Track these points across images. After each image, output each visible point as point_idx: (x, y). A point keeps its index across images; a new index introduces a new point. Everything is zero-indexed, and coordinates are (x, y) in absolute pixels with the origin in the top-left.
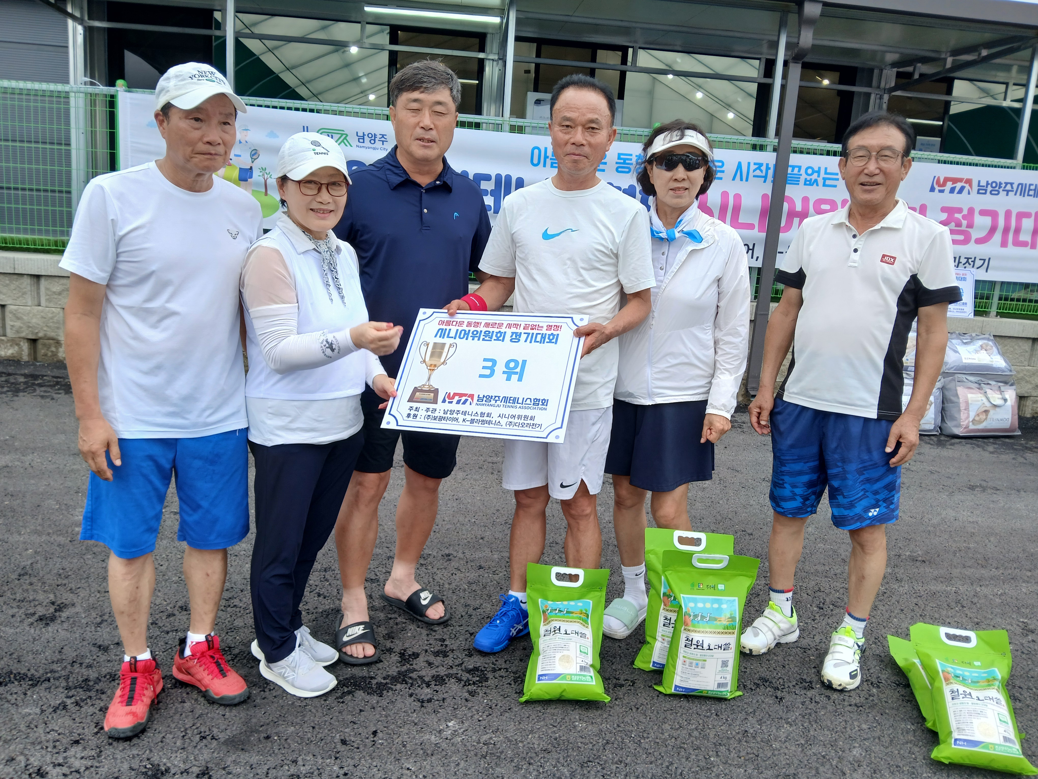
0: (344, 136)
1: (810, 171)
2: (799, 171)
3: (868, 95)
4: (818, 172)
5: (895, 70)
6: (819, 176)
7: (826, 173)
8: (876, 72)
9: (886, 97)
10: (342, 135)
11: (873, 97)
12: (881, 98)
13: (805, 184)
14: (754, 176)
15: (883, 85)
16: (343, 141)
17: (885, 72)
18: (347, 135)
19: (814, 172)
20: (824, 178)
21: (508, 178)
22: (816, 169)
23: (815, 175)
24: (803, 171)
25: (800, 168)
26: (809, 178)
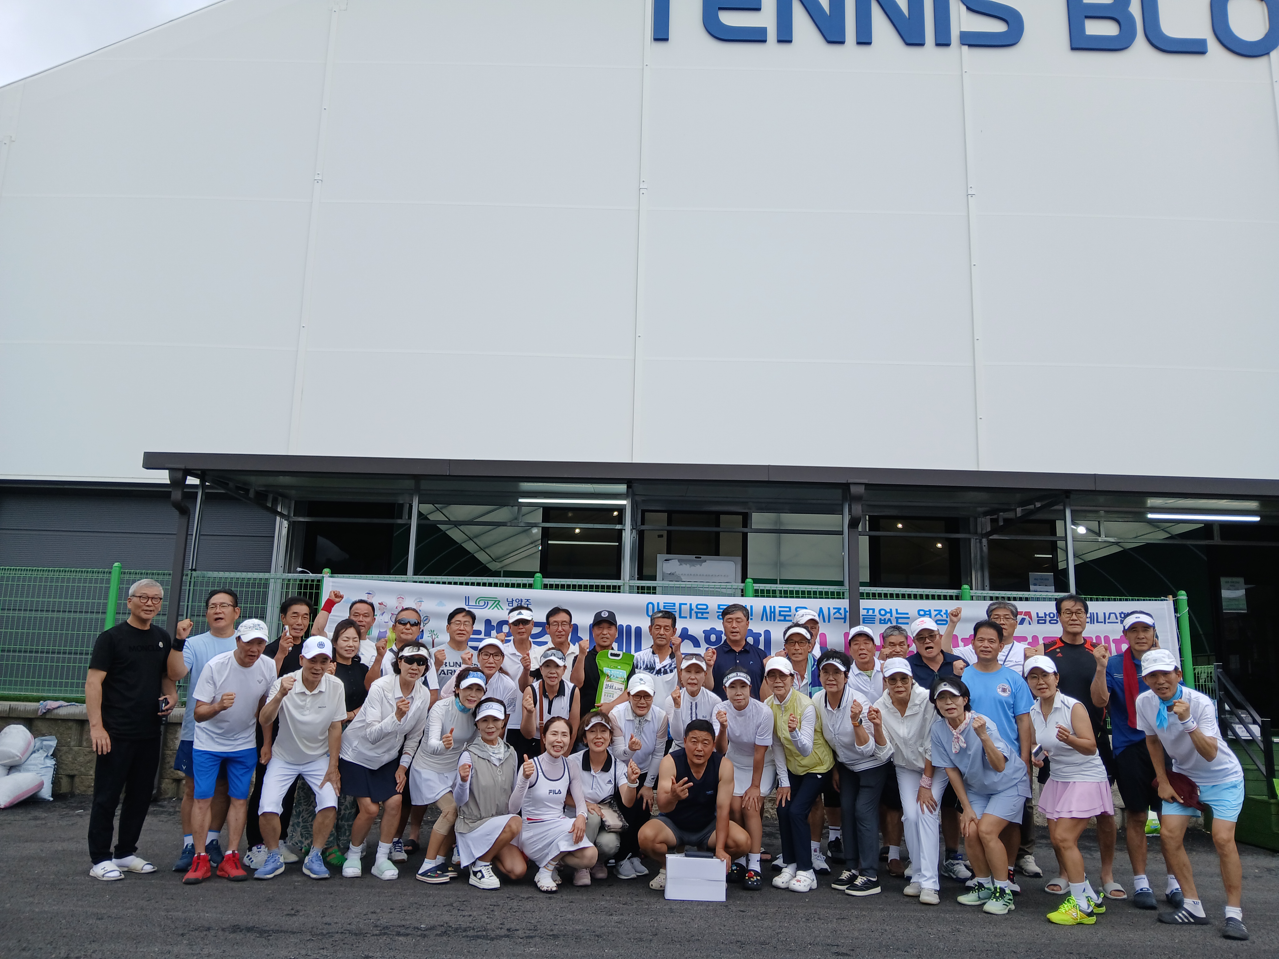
0: (497, 602)
1: (883, 612)
2: (873, 612)
3: (970, 540)
4: (891, 612)
5: (988, 517)
6: (891, 616)
7: (897, 613)
8: (972, 519)
9: (984, 541)
10: (496, 601)
11: (973, 541)
12: (981, 542)
13: (880, 623)
14: (835, 618)
15: (979, 530)
16: (496, 606)
17: (979, 520)
18: (499, 601)
19: (886, 612)
20: (896, 618)
21: (629, 627)
22: (888, 610)
23: (889, 615)
24: (877, 613)
25: (873, 610)
26: (883, 618)
